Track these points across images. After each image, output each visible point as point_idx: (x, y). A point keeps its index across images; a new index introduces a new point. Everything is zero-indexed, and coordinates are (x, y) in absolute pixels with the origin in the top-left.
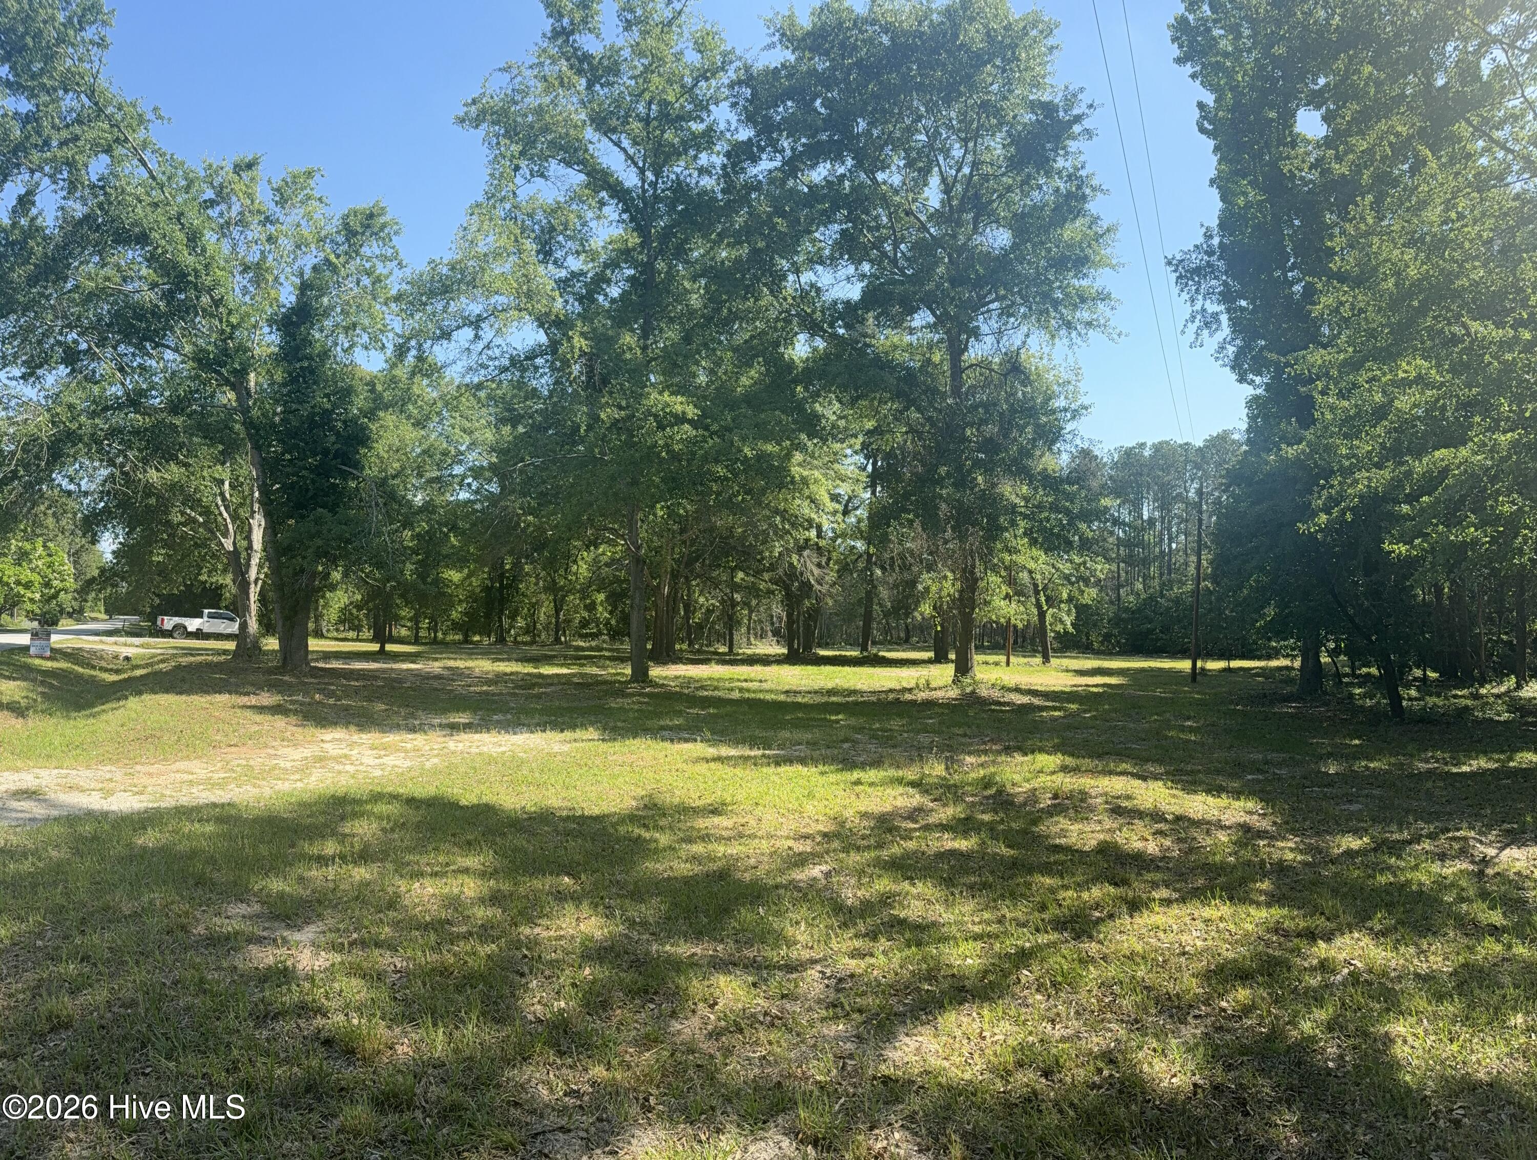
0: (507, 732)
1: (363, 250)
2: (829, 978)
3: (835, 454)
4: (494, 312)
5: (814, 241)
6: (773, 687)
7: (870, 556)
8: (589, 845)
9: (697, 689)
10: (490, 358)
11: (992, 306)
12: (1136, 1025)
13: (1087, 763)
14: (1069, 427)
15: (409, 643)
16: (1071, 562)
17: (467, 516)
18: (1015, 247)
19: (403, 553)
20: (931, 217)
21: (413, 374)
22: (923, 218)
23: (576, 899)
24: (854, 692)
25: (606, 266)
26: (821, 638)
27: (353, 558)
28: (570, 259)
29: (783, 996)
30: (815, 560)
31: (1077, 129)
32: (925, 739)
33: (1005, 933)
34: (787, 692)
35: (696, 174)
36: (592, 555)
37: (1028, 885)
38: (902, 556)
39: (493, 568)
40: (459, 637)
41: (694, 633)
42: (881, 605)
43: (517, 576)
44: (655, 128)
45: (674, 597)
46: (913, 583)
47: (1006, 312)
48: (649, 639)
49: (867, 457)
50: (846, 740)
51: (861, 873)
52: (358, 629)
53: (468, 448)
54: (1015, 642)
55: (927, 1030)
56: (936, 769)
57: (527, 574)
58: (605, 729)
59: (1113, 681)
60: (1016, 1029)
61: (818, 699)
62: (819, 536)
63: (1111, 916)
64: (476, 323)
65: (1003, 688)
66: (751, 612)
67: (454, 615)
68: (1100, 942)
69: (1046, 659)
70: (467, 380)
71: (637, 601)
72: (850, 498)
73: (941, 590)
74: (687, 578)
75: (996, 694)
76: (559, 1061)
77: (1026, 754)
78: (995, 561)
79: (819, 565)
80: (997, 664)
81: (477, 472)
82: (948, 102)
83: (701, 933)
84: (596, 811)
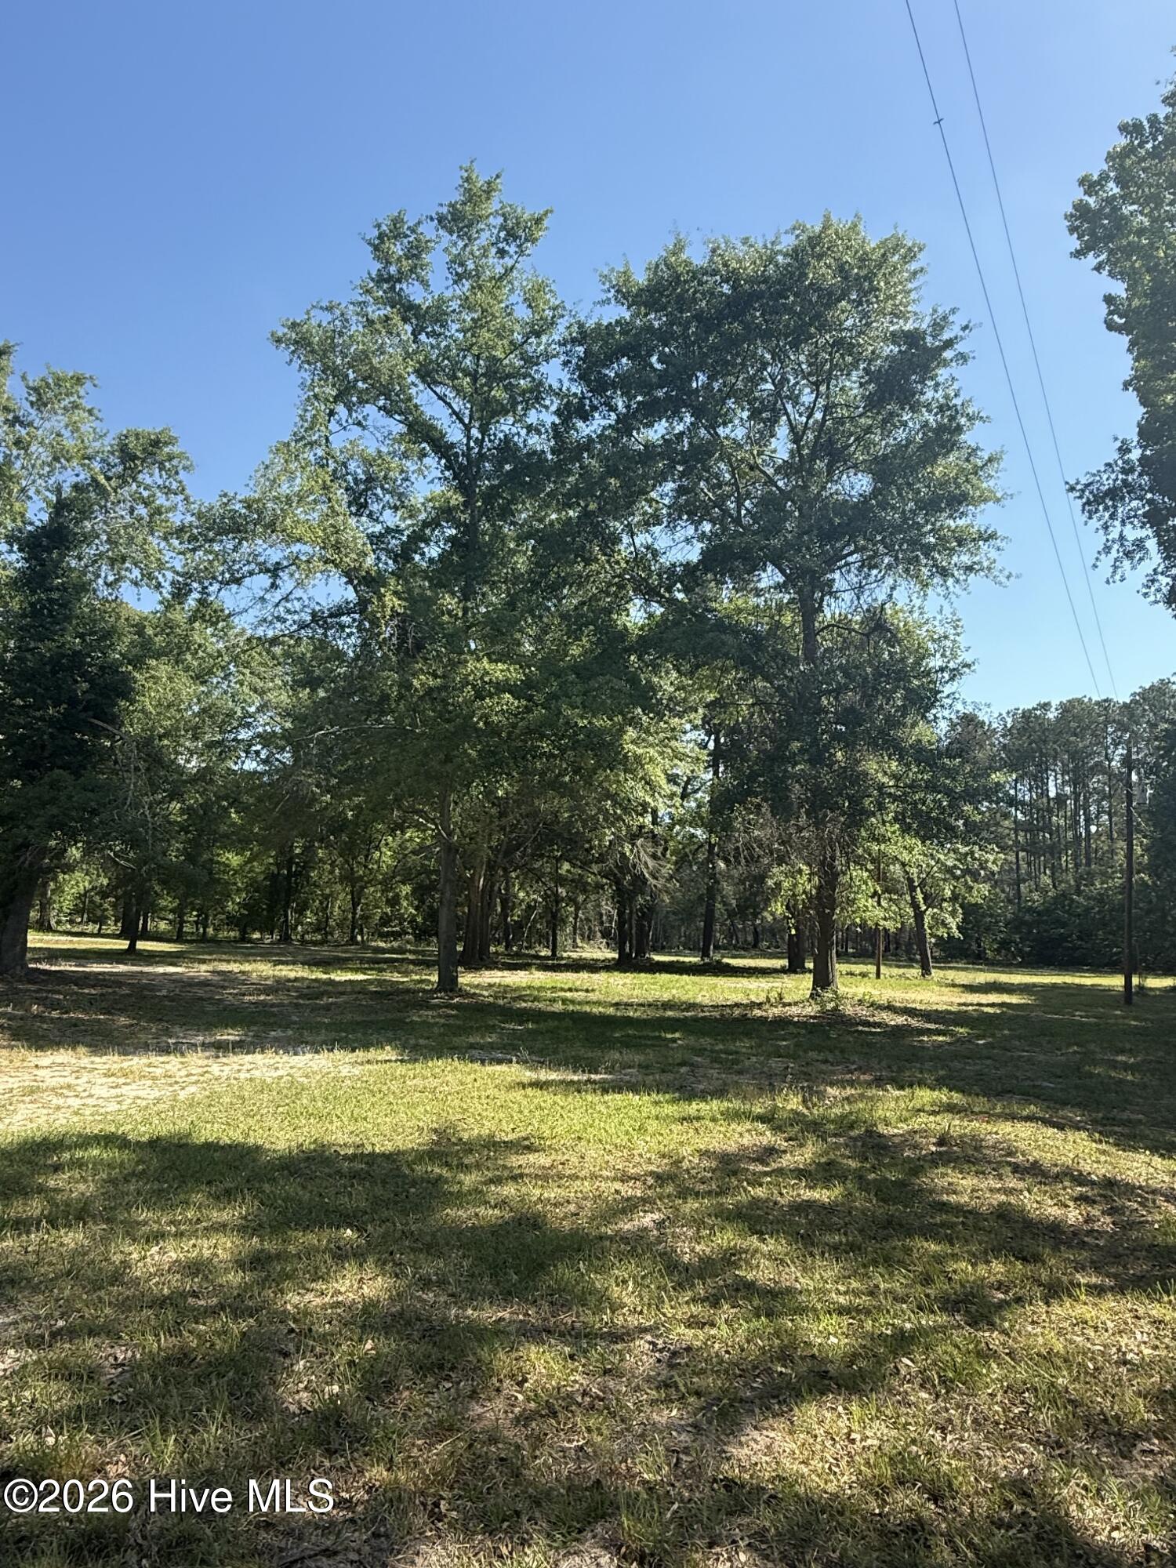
0: (287, 1052)
1: (140, 477)
2: (661, 1351)
3: (673, 730)
4: (295, 560)
5: (650, 501)
6: (602, 998)
7: (712, 846)
8: (378, 1190)
9: (514, 999)
10: (288, 611)
11: (850, 559)
12: (1056, 1447)
13: (981, 1103)
14: (947, 689)
15: (169, 941)
16: (955, 851)
17: (254, 788)
18: (875, 492)
19: (168, 829)
20: (778, 470)
21: (192, 620)
22: (770, 471)
23: (358, 1255)
24: (692, 1006)
25: (425, 524)
26: (656, 940)
27: (100, 832)
28: (388, 513)
29: (606, 1372)
30: (650, 850)
31: (948, 354)
32: (775, 1064)
33: (879, 1309)
34: (617, 1005)
35: (523, 432)
36: (398, 841)
37: (908, 1251)
38: (748, 846)
39: (281, 853)
40: (237, 934)
41: (513, 933)
42: (725, 904)
43: (309, 861)
44: (482, 386)
45: (489, 891)
46: (761, 878)
47: (869, 564)
48: (460, 939)
49: (708, 734)
50: (683, 1064)
51: (699, 1224)
52: (101, 920)
53: (258, 710)
54: (887, 949)
55: (781, 1424)
56: (792, 1103)
57: (321, 860)
58: (404, 1048)
59: (1014, 999)
60: (894, 1433)
61: (652, 1013)
62: (654, 822)
63: (1019, 1300)
64: (275, 571)
65: (872, 1005)
66: (577, 909)
67: (230, 906)
68: (1004, 1332)
69: (926, 970)
70: (260, 632)
71: (448, 895)
72: (689, 779)
73: (795, 885)
74: (505, 870)
75: (863, 1012)
76: (327, 1464)
77: (902, 1088)
78: (860, 851)
79: (654, 857)
80: (864, 975)
81: (266, 739)
82: (796, 346)
83: (509, 1293)
84: (389, 1147)
